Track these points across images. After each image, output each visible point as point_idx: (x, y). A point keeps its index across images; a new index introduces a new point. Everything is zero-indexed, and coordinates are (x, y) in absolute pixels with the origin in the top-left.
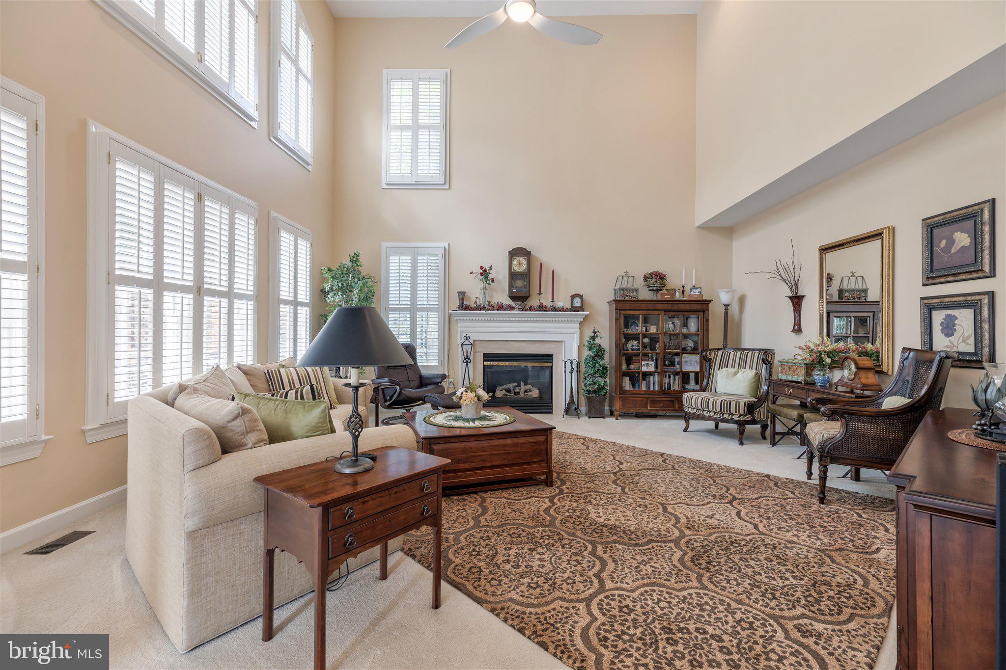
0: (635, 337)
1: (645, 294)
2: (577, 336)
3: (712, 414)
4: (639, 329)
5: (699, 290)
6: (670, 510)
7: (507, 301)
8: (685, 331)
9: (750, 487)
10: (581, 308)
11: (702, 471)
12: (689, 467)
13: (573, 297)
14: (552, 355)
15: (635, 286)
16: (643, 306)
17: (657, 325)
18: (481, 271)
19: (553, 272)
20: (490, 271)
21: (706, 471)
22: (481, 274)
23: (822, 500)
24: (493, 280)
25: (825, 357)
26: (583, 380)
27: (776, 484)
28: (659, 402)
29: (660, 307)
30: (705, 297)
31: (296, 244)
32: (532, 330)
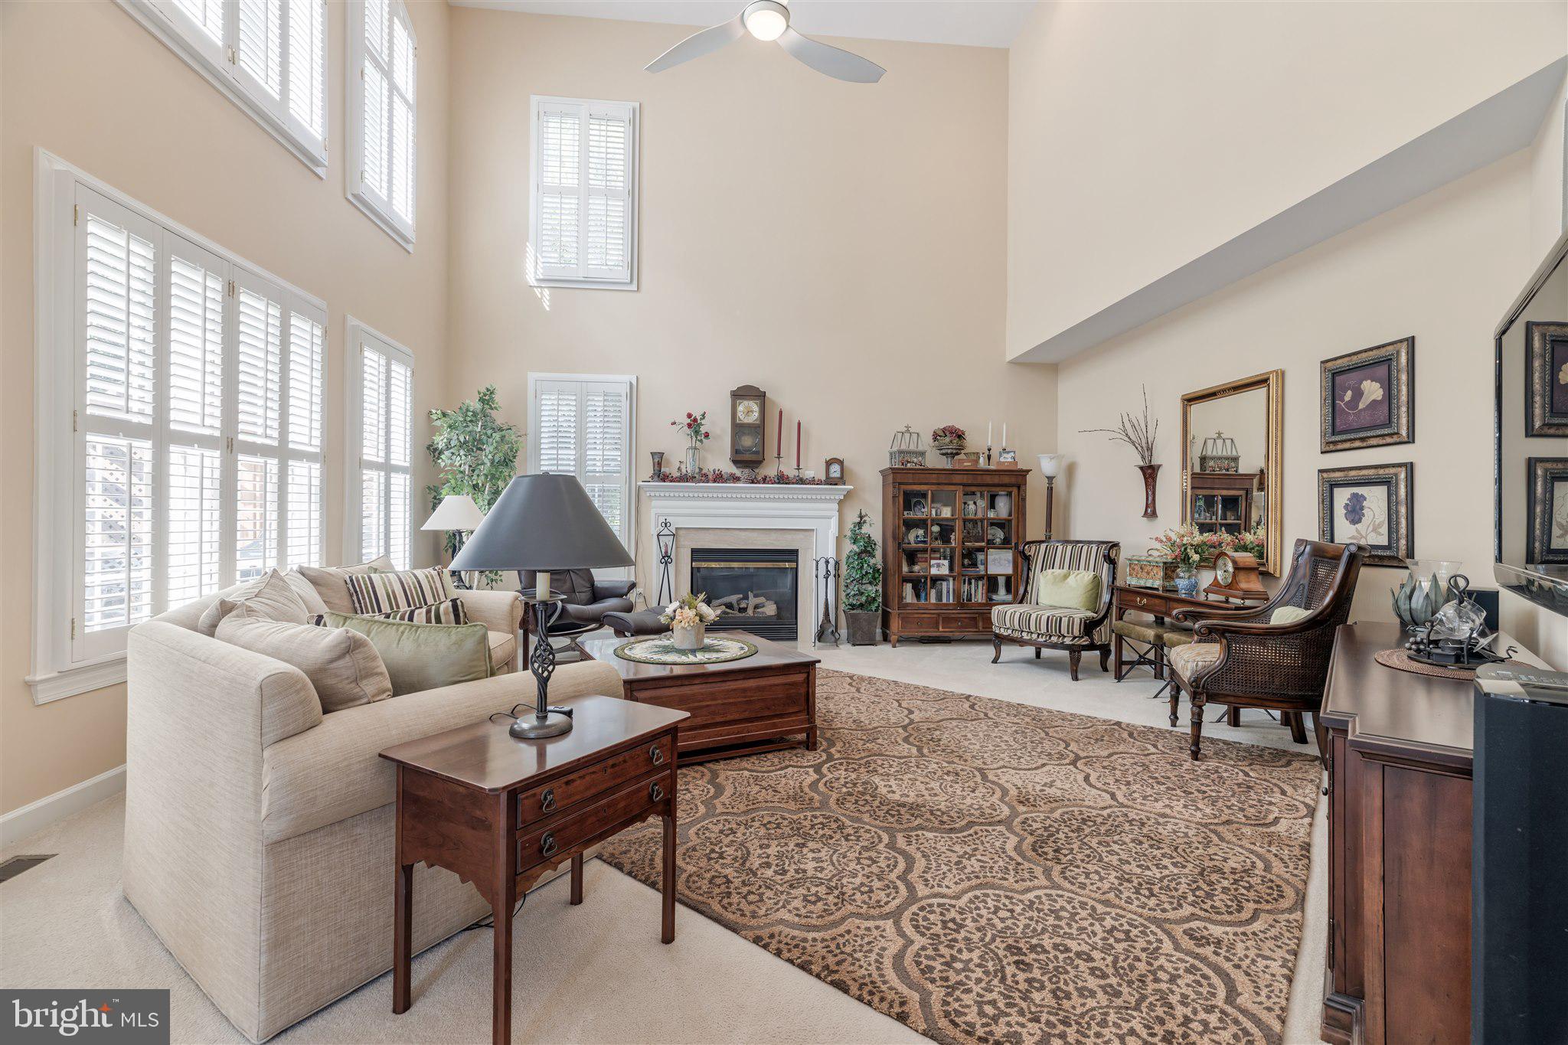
0: (922, 523)
1: (934, 460)
2: (834, 523)
3: (1034, 636)
4: (926, 511)
5: (1012, 454)
6: (991, 777)
7: (729, 468)
8: (991, 514)
9: (1097, 740)
10: (841, 480)
11: (1027, 719)
12: (1008, 715)
13: (829, 463)
14: (797, 551)
15: (921, 448)
16: (933, 478)
17: (952, 506)
18: (689, 421)
19: (799, 424)
20: (703, 422)
21: (1034, 719)
22: (689, 426)
23: (1196, 755)
24: (707, 435)
25: (1191, 552)
26: (843, 588)
27: (1131, 735)
28: (956, 620)
29: (957, 479)
30: (1021, 466)
31: (388, 372)
32: (766, 512)
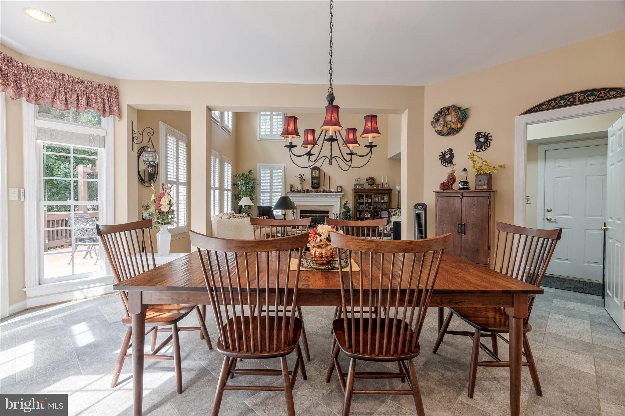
0: (362, 204)
1: (367, 186)
2: (339, 203)
4: (364, 200)
5: (389, 185)
7: (310, 188)
8: (382, 201)
10: (341, 192)
13: (338, 187)
14: (328, 211)
15: (363, 183)
16: (366, 191)
17: (371, 198)
18: (300, 176)
19: (329, 176)
20: (303, 176)
22: (300, 177)
24: (304, 180)
29: (372, 191)
30: (391, 188)
31: (228, 166)
32: (320, 201)
